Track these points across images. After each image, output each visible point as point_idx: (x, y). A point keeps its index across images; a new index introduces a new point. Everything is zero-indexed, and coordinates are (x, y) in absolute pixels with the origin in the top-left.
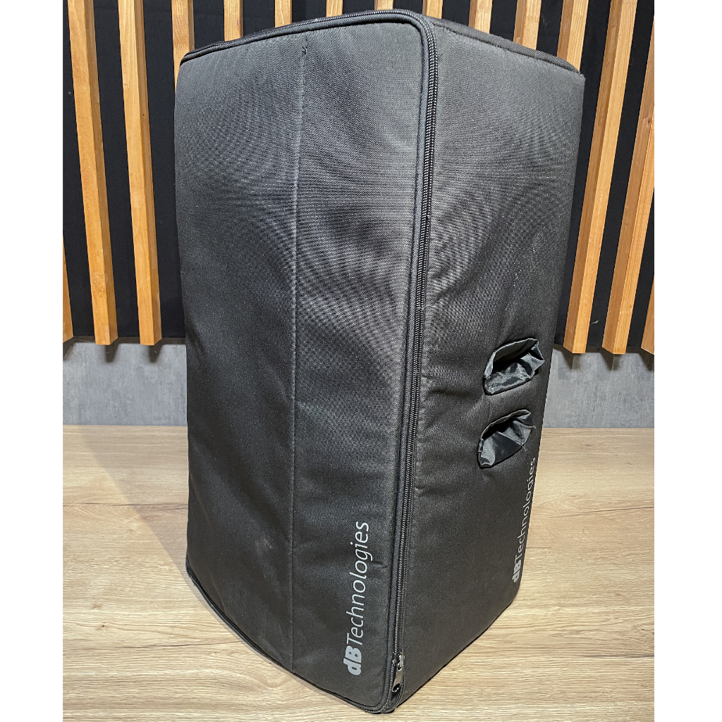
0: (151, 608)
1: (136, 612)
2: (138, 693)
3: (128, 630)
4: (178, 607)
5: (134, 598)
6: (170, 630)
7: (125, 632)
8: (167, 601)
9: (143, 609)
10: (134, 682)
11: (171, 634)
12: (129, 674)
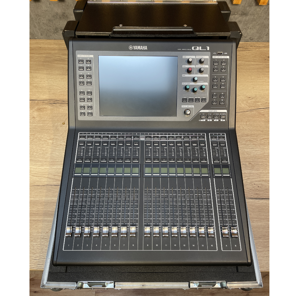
0: (45, 165)
1: (39, 167)
2: (42, 209)
3: (36, 176)
4: (56, 164)
5: (38, 159)
6: (53, 177)
7: (35, 177)
8: (52, 161)
9: (42, 165)
10: (40, 203)
11: (54, 179)
12: (38, 199)
